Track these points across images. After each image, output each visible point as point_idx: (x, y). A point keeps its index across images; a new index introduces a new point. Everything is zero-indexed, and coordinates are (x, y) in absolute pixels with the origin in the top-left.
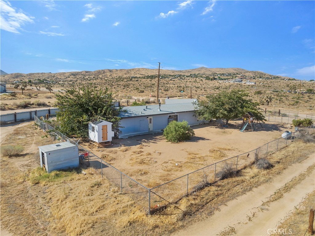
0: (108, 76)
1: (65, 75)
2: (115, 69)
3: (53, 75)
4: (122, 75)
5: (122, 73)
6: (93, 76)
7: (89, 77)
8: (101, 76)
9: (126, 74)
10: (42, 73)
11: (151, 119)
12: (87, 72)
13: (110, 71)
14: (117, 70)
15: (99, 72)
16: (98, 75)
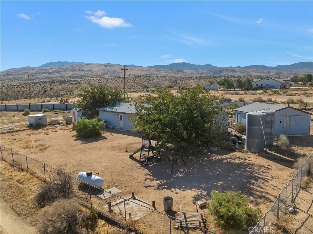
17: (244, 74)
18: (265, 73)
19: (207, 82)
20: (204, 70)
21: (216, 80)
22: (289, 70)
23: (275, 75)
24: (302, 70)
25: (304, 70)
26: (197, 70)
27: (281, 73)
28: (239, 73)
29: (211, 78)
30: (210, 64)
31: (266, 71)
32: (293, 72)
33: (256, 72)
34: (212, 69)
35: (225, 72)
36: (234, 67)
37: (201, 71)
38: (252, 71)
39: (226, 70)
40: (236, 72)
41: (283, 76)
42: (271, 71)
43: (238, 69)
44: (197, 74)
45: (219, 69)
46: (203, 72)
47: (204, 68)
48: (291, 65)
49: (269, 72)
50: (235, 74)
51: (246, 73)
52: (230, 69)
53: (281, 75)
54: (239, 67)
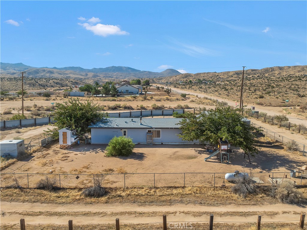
0: (276, 75)
1: (229, 74)
2: (287, 66)
3: (217, 75)
4: (294, 73)
5: (294, 71)
6: (258, 75)
7: (253, 76)
8: (266, 75)
9: (299, 71)
10: (208, 73)
11: (125, 131)
12: (253, 70)
13: (281, 68)
14: (289, 67)
15: (267, 70)
16: (264, 74)
17: (62, 75)
18: (83, 75)
19: (27, 84)
20: (14, 69)
21: (37, 82)
22: (104, 73)
23: (93, 77)
24: (115, 74)
25: (117, 74)
26: (6, 69)
27: (98, 76)
28: (57, 74)
29: (30, 80)
30: (21, 63)
31: (84, 74)
32: (108, 75)
33: (74, 74)
34: (25, 69)
35: (41, 73)
36: (50, 68)
37: (12, 71)
38: (71, 73)
39: (42, 70)
40: (54, 73)
41: (101, 79)
42: (88, 73)
43: (55, 70)
44: (8, 74)
45: (34, 70)
46: (15, 72)
47: (14, 67)
48: (105, 69)
49: (87, 75)
50: (53, 75)
51: (64, 75)
52: (47, 70)
53: (99, 77)
54: (55, 68)
